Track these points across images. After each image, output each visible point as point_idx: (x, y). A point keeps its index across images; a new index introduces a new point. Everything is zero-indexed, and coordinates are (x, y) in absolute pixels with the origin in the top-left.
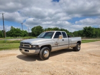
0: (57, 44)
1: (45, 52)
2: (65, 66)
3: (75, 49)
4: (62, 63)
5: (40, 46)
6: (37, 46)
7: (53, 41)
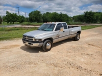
0: (58, 37)
1: (48, 44)
2: (66, 58)
3: (75, 39)
4: (63, 54)
5: (43, 40)
6: (40, 39)
7: (55, 34)
